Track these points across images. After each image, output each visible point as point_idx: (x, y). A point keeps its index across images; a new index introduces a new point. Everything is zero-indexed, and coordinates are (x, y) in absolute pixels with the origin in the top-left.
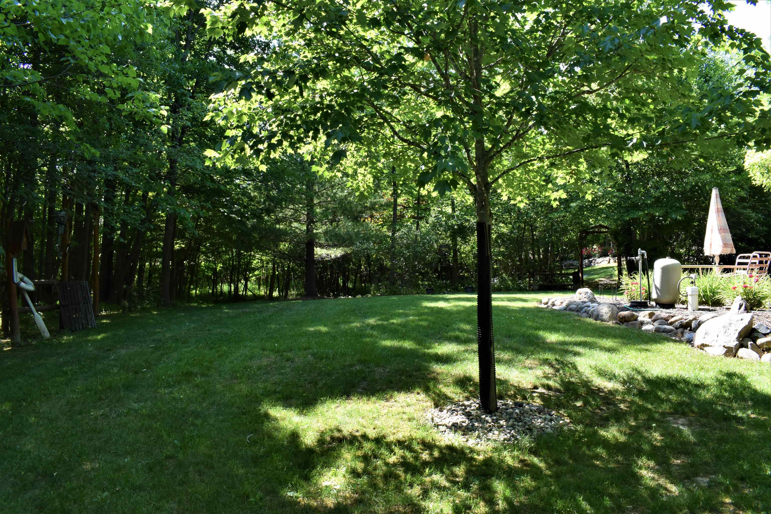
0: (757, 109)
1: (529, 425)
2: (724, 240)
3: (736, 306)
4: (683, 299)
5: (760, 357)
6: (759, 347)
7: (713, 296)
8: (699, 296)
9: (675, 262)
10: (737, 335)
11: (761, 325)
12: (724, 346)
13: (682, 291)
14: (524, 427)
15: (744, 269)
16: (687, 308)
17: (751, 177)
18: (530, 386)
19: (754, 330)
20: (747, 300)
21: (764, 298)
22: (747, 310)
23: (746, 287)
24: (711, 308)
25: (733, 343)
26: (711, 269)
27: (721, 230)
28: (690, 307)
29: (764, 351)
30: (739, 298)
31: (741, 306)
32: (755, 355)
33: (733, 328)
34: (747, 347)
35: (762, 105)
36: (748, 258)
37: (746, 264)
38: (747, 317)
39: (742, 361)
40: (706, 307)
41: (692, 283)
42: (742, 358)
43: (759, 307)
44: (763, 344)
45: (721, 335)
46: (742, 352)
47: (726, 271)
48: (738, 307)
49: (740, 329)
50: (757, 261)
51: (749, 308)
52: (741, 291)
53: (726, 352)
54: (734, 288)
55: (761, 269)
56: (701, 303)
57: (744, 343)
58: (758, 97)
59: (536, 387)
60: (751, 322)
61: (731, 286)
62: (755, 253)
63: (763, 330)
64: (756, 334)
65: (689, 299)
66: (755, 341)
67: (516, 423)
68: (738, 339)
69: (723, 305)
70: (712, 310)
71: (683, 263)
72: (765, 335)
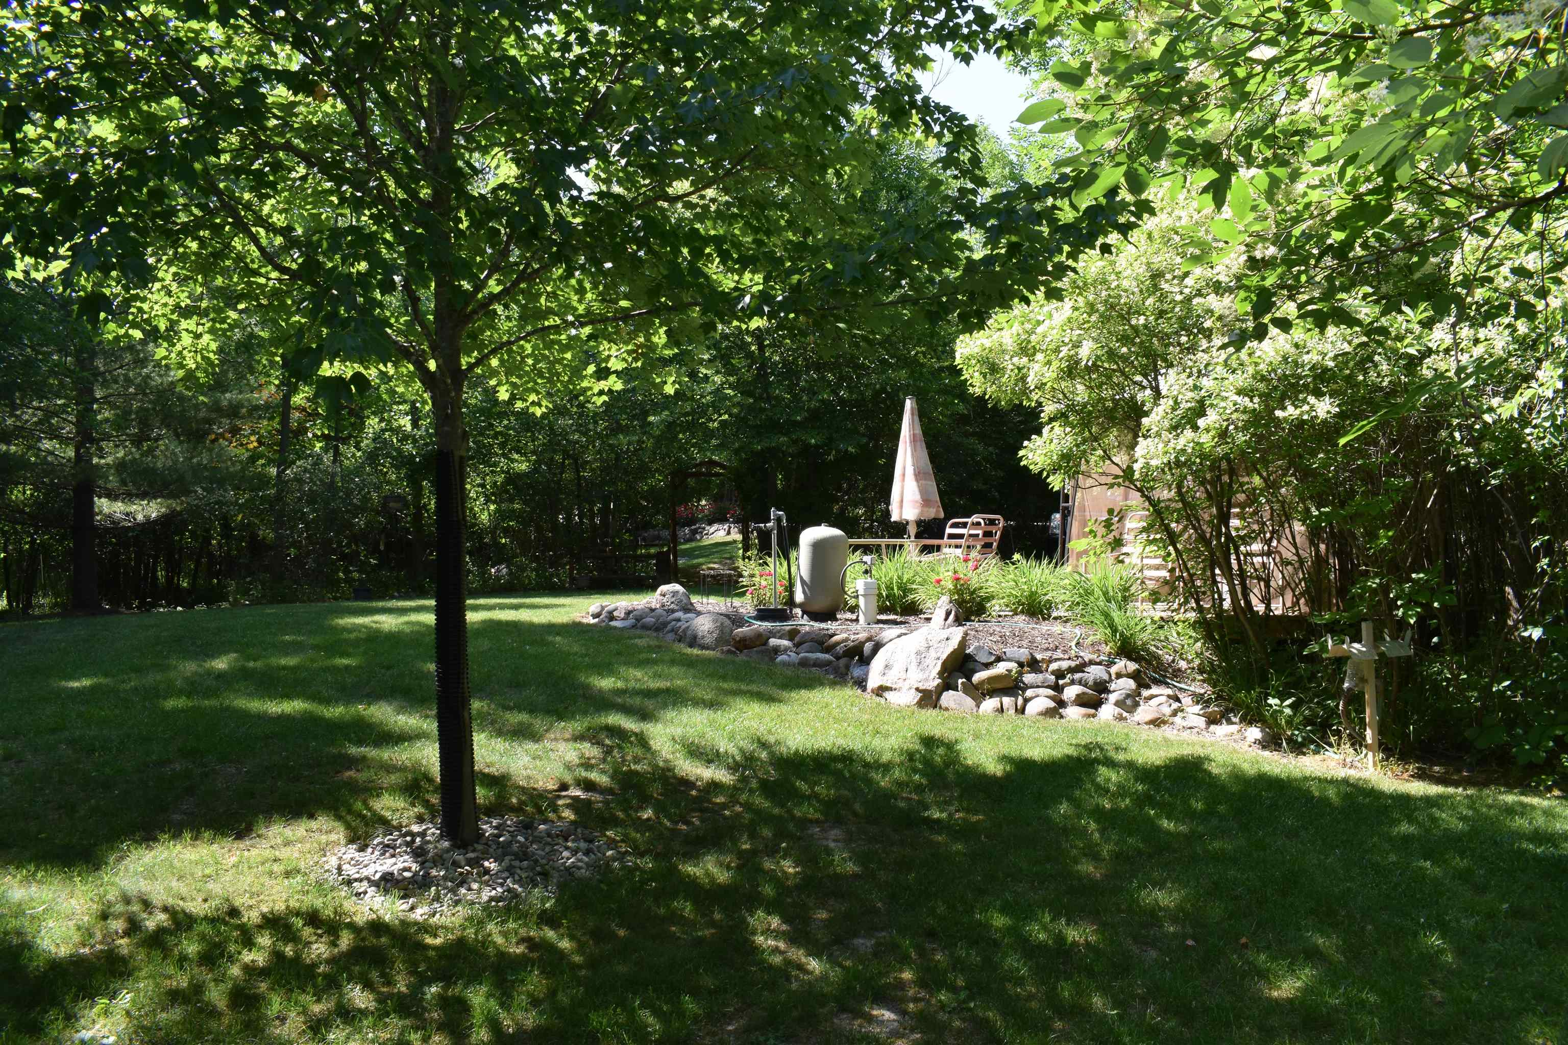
0: (961, 256)
1: (542, 866)
2: (923, 492)
3: (938, 616)
4: (852, 602)
5: (978, 706)
6: (976, 687)
7: (905, 596)
8: (880, 595)
9: (836, 532)
10: (938, 668)
11: (979, 648)
12: (917, 689)
13: (850, 588)
14: (533, 869)
15: (957, 547)
16: (857, 620)
17: (966, 380)
18: (551, 786)
19: (969, 658)
20: (960, 603)
21: (989, 598)
22: (959, 621)
23: (958, 579)
24: (899, 618)
25: (933, 682)
26: (901, 546)
27: (918, 475)
28: (862, 618)
29: (984, 695)
30: (945, 599)
31: (948, 614)
32: (969, 702)
33: (933, 654)
34: (956, 689)
35: (971, 249)
36: (964, 525)
37: (961, 536)
38: (957, 633)
39: (946, 714)
40: (892, 617)
41: (866, 572)
42: (947, 709)
43: (979, 615)
44: (982, 682)
45: (913, 668)
46: (948, 698)
47: (927, 549)
48: (943, 616)
49: (944, 656)
50: (980, 532)
51: (962, 617)
52: (951, 587)
53: (921, 700)
54: (939, 581)
55: (987, 546)
56: (883, 610)
57: (952, 682)
58: (961, 235)
59: (564, 787)
60: (963, 644)
61: (935, 577)
62: (975, 518)
63: (983, 658)
64: (971, 665)
65: (862, 601)
66: (969, 678)
67: (517, 863)
68: (941, 674)
69: (921, 612)
70: (901, 623)
71: (850, 533)
72: (987, 666)
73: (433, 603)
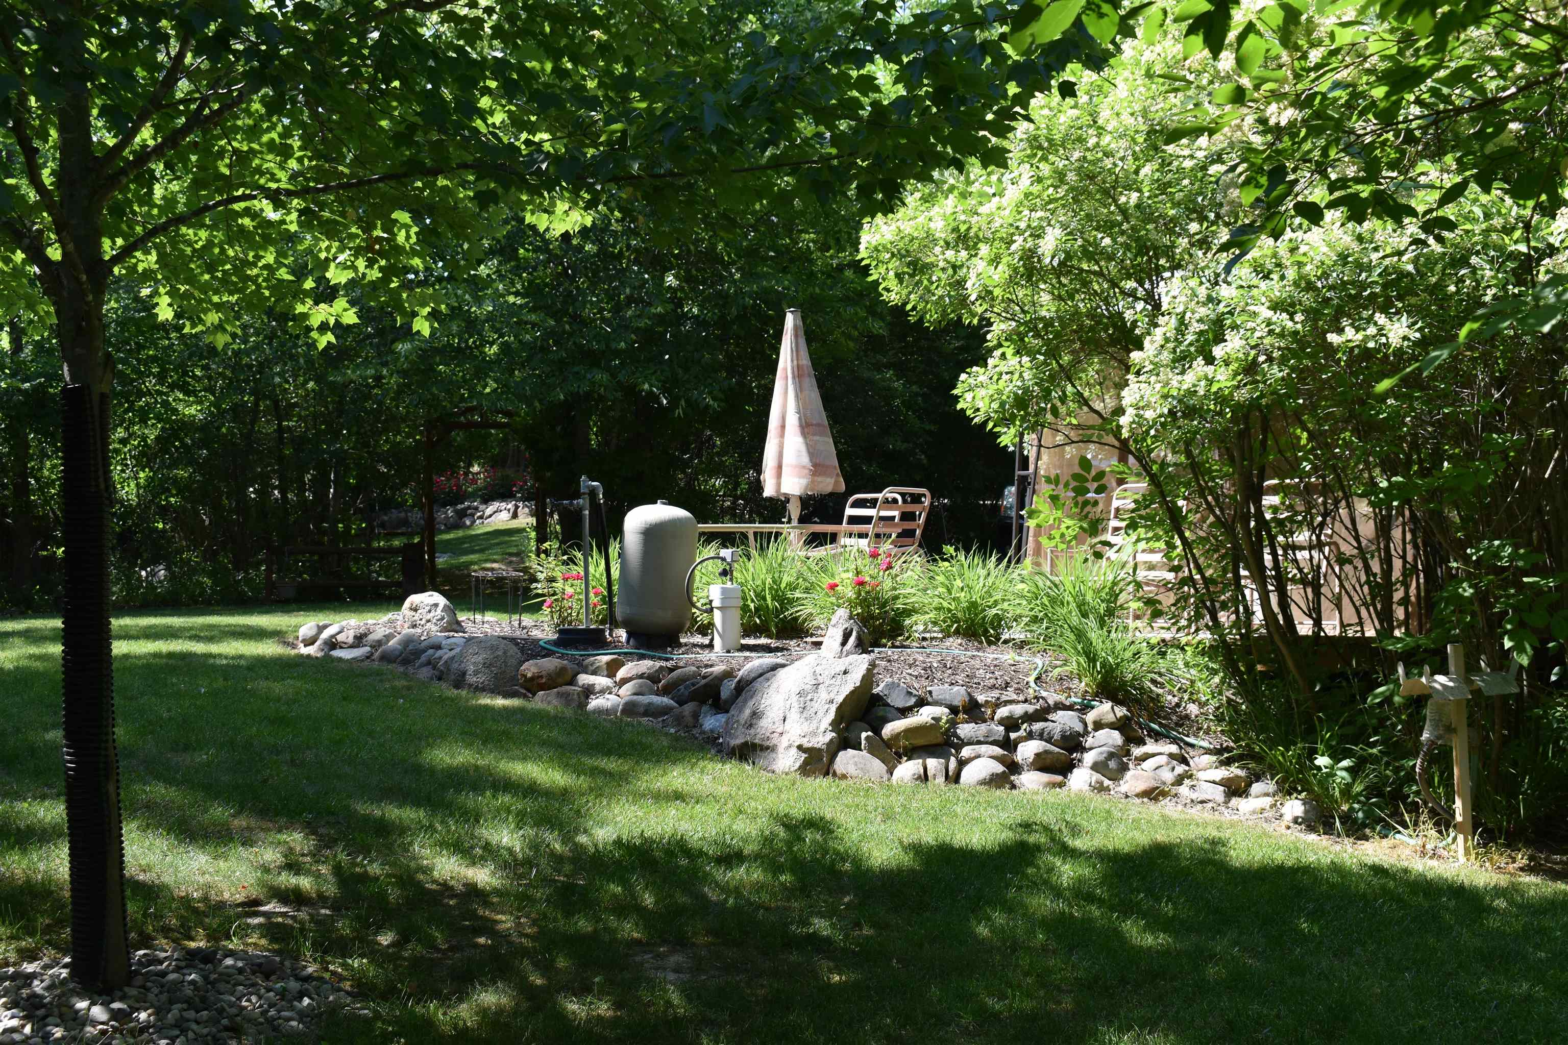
0: (865, 100)
1: (231, 1018)
2: (812, 453)
3: (832, 638)
4: (703, 618)
5: (891, 772)
6: (887, 744)
7: (783, 608)
8: (745, 608)
9: (679, 513)
10: (831, 715)
11: (892, 686)
12: (800, 748)
13: (699, 597)
14: (215, 1022)
15: (861, 536)
16: (711, 646)
17: (876, 283)
18: (240, 898)
19: (878, 700)
20: (865, 620)
21: (908, 613)
22: (863, 647)
23: (861, 583)
24: (773, 643)
25: (823, 738)
26: (778, 534)
27: (805, 427)
28: (717, 642)
29: (899, 756)
30: (842, 613)
31: (846, 636)
32: (877, 766)
33: (823, 695)
34: (857, 747)
35: (877, 89)
36: (873, 503)
37: (867, 520)
38: (860, 664)
39: (843, 784)
40: (763, 641)
41: (724, 573)
42: (844, 777)
43: (893, 637)
44: (896, 737)
45: (793, 716)
46: (846, 760)
47: (816, 540)
48: (839, 639)
49: (840, 699)
50: (896, 513)
51: (867, 639)
52: (850, 594)
53: (806, 763)
54: (833, 587)
55: (907, 534)
56: (749, 630)
57: (852, 736)
58: (869, 68)
60: (869, 678)
61: (826, 581)
62: (889, 493)
63: (898, 700)
64: (880, 711)
65: (717, 616)
66: (877, 731)
67: (191, 1014)
68: (835, 725)
69: (807, 634)
70: (777, 649)
71: (701, 516)
72: (904, 712)
73: (58, 623)
